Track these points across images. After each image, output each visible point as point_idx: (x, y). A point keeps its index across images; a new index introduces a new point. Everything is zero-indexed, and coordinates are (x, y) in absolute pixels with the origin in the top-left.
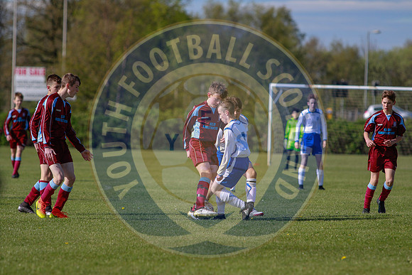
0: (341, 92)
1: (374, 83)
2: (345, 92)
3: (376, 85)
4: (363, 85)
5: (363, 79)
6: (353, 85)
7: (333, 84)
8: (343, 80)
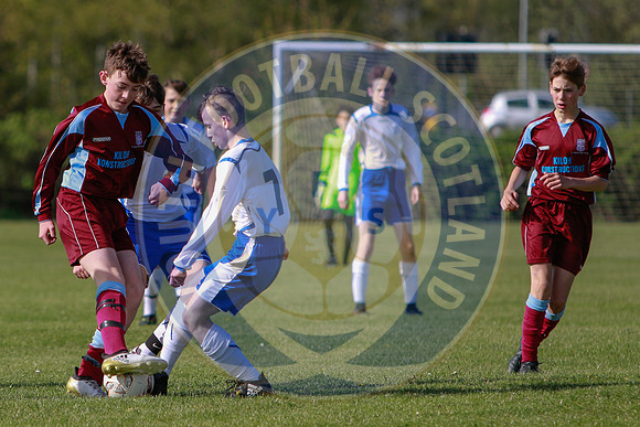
0: (460, 61)
1: (544, 34)
2: (469, 61)
3: (551, 40)
4: (516, 40)
5: (515, 24)
6: (490, 40)
7: (438, 39)
8: (463, 30)
